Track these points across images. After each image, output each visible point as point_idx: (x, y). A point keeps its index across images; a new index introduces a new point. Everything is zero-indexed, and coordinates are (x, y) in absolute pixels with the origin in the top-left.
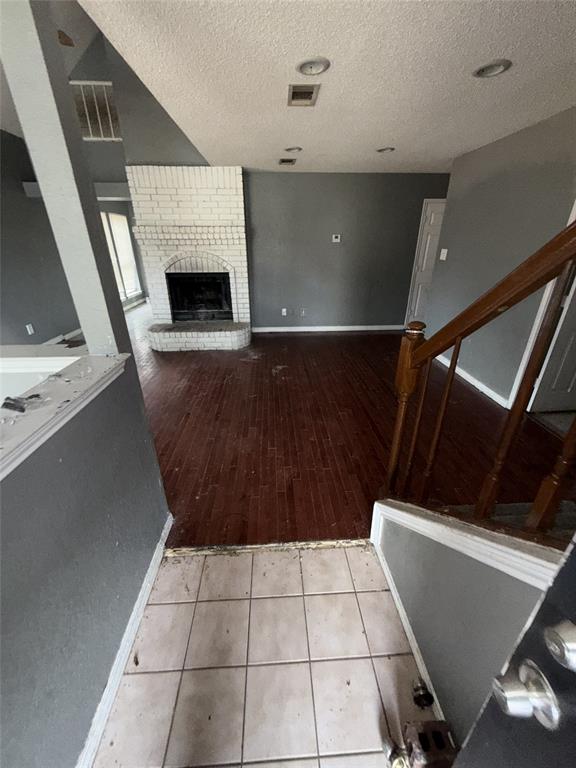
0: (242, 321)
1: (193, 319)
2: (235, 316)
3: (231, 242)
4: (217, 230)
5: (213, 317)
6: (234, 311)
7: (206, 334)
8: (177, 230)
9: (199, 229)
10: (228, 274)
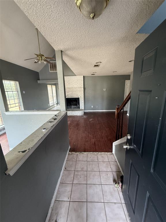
0: (82, 109)
1: (70, 108)
2: (80, 108)
3: (80, 91)
4: (77, 88)
5: (75, 108)
6: (80, 106)
7: (74, 112)
8: (68, 89)
9: (73, 89)
10: (79, 98)
